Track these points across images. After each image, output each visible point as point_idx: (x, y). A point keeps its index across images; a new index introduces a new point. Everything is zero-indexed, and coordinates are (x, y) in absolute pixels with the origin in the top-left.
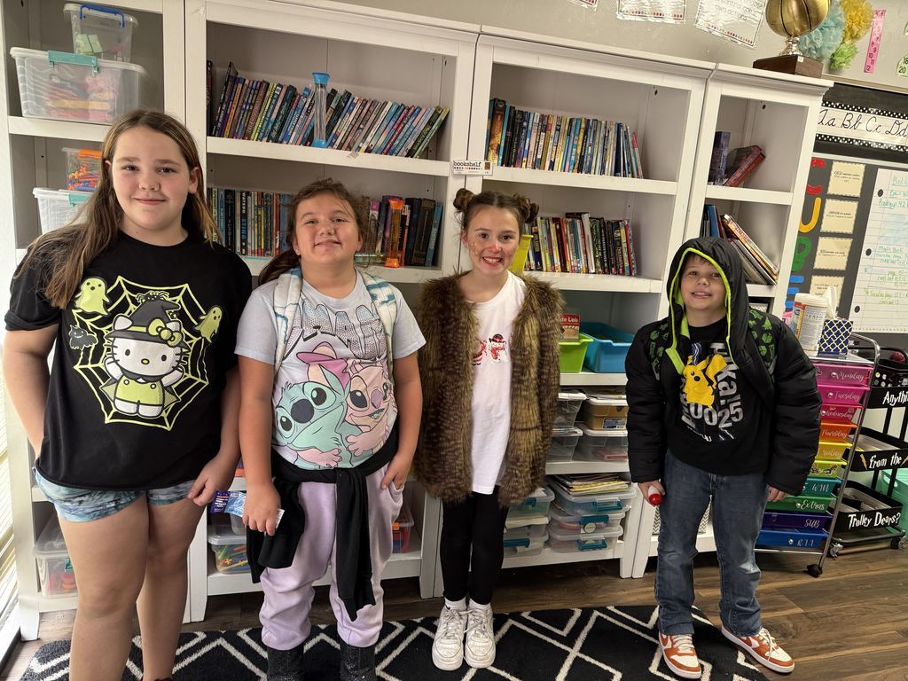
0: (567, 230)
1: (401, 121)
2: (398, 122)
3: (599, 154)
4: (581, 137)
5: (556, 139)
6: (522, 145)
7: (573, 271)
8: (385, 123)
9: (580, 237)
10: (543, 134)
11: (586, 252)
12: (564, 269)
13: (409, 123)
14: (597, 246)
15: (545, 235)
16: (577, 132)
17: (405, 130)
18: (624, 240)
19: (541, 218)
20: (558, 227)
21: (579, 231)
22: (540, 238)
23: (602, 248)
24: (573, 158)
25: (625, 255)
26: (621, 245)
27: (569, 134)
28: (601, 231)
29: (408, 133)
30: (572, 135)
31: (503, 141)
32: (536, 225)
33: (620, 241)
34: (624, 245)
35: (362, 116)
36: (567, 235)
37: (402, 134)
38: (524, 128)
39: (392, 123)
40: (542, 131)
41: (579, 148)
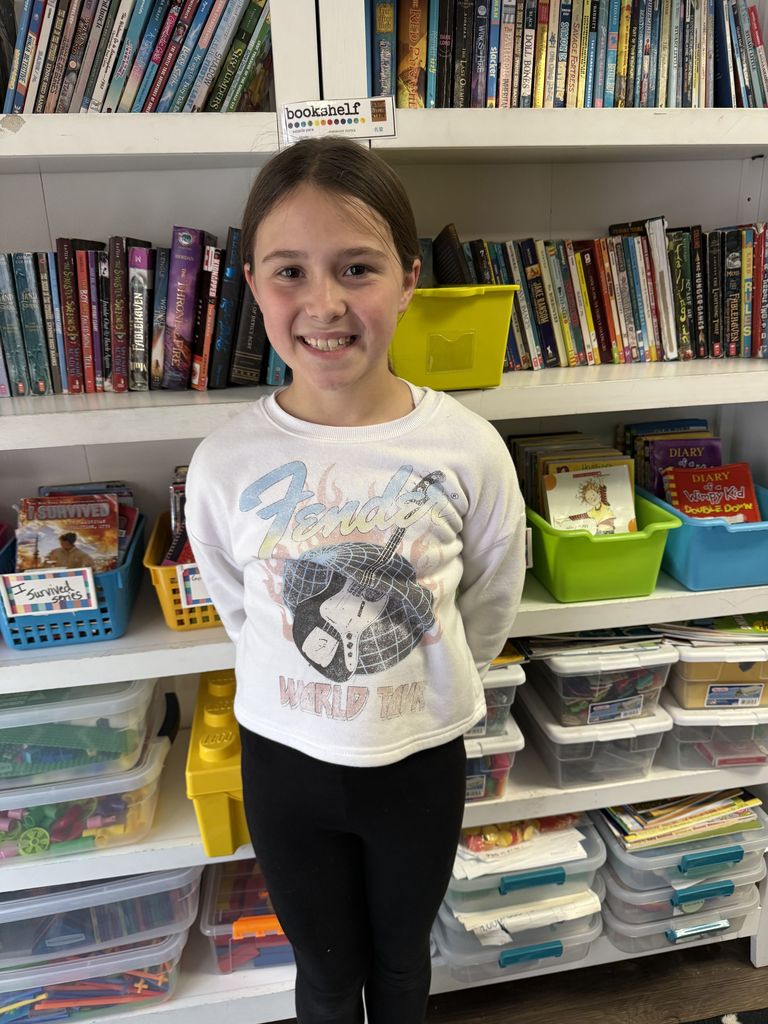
0: (610, 265)
1: (170, 39)
2: (163, 41)
3: (674, 72)
4: (625, 30)
5: (564, 41)
6: (481, 69)
7: (628, 359)
8: (129, 49)
9: (642, 277)
10: (530, 32)
11: (656, 313)
12: (607, 358)
13: (190, 42)
14: (684, 296)
15: (559, 283)
16: (615, 22)
17: (182, 60)
18: (747, 274)
19: (547, 244)
20: (588, 259)
21: (641, 264)
22: (548, 292)
23: (694, 300)
24: (610, 85)
25: (746, 310)
26: (738, 289)
27: (594, 28)
28: (692, 257)
29: (192, 68)
30: (603, 29)
31: (433, 61)
32: (536, 261)
33: (738, 279)
34: (747, 287)
35: (69, 34)
36: (610, 277)
37: (177, 71)
38: (481, 22)
39: (147, 45)
40: (526, 25)
41: (623, 59)
